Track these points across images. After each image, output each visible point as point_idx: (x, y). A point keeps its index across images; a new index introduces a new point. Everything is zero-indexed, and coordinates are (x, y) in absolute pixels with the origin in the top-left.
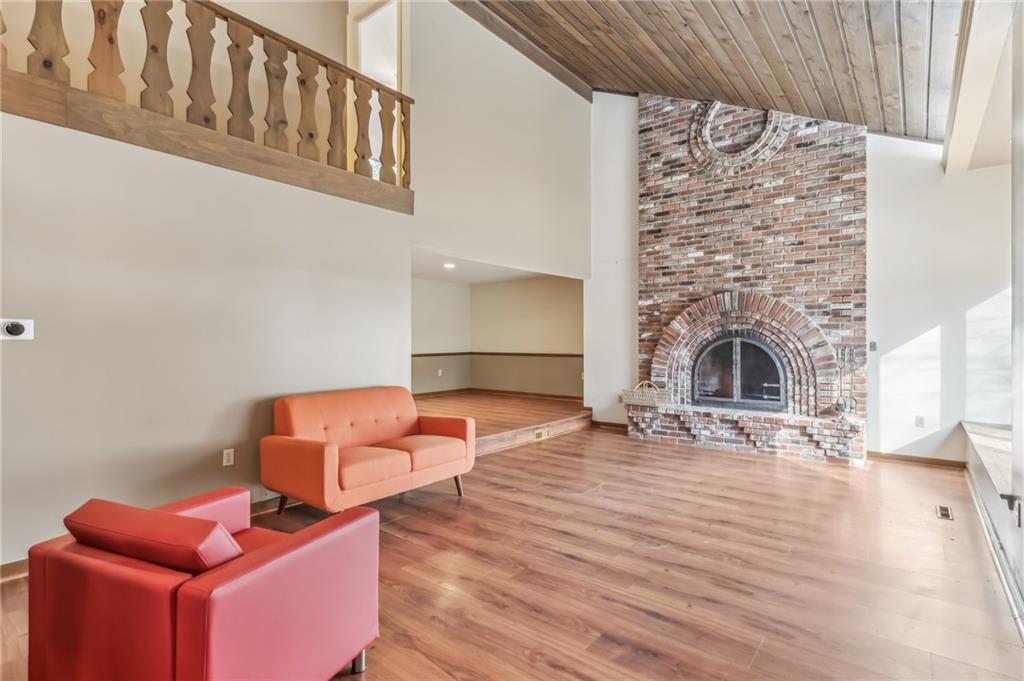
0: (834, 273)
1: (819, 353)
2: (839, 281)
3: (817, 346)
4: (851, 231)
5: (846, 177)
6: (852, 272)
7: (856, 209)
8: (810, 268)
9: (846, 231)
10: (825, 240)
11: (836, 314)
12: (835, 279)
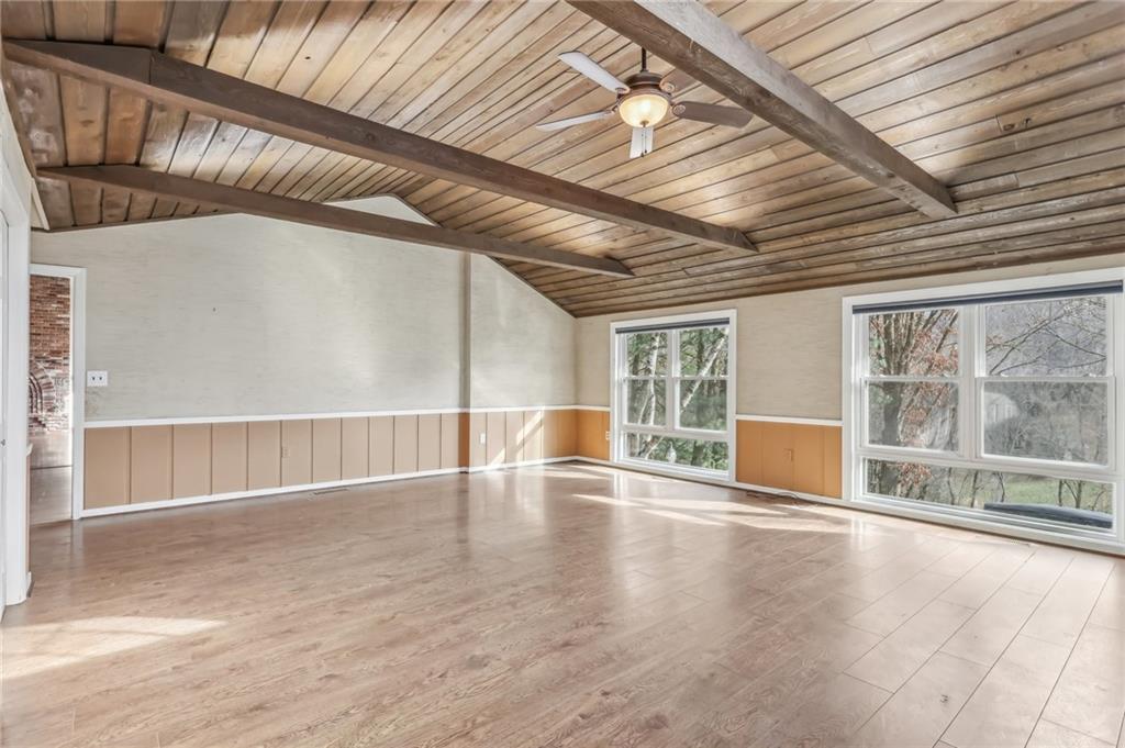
0: (53, 342)
1: (44, 381)
2: (55, 346)
3: (42, 378)
4: (62, 322)
5: (59, 296)
6: (62, 342)
7: (64, 312)
8: (38, 338)
9: (58, 322)
10: (47, 325)
11: (53, 362)
12: (53, 345)
